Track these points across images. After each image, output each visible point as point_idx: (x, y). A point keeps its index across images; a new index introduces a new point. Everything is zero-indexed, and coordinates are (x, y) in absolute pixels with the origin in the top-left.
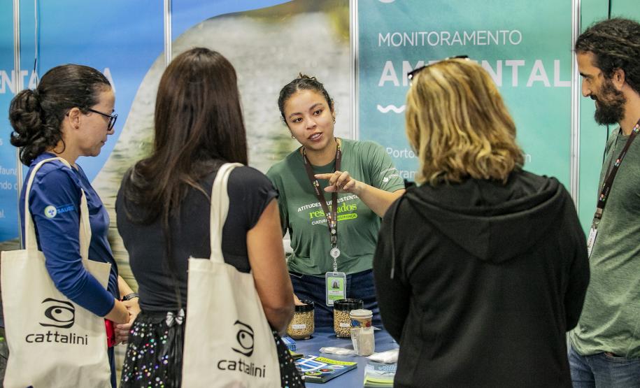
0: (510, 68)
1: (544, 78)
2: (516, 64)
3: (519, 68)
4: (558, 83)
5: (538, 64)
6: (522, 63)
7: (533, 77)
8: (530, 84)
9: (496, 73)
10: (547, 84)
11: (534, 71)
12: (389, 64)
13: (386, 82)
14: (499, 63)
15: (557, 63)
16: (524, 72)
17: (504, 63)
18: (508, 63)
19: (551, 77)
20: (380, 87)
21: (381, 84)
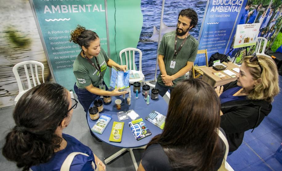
0: (88, 7)
1: (97, 9)
2: (89, 6)
3: (90, 7)
4: (101, 11)
5: (96, 6)
6: (91, 5)
7: (94, 9)
8: (94, 11)
9: (83, 8)
10: (99, 11)
11: (95, 7)
12: (46, 7)
13: (47, 12)
14: (84, 5)
15: (101, 5)
16: (92, 8)
17: (85, 6)
18: (87, 5)
19: (99, 9)
20: (45, 14)
21: (45, 13)
